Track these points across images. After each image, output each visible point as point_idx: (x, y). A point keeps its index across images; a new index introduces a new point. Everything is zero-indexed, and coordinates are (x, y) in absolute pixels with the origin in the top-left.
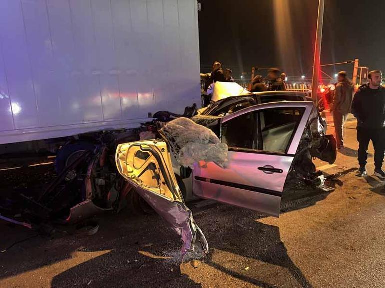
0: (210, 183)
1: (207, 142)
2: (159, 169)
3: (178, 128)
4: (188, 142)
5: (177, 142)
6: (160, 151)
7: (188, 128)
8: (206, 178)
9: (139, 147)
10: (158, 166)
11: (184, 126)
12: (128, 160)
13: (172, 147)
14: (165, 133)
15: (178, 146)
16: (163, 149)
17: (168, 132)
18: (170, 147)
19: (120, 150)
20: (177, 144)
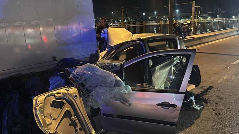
0: (116, 118)
1: (113, 85)
2: (74, 115)
3: (85, 74)
4: (96, 86)
5: (86, 86)
6: (73, 98)
7: (95, 74)
8: (112, 115)
9: (53, 97)
10: (73, 113)
11: (91, 72)
12: (45, 112)
13: (83, 92)
14: (74, 79)
15: (88, 90)
16: (76, 96)
17: (78, 78)
18: (81, 92)
19: (36, 103)
20: (86, 89)
